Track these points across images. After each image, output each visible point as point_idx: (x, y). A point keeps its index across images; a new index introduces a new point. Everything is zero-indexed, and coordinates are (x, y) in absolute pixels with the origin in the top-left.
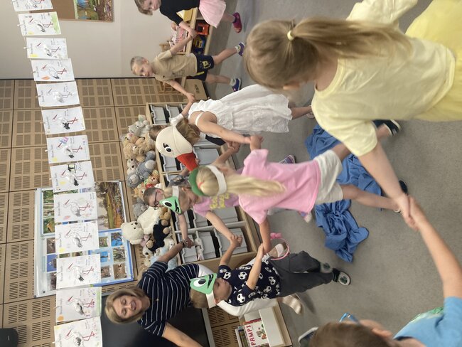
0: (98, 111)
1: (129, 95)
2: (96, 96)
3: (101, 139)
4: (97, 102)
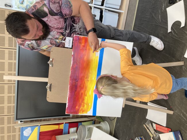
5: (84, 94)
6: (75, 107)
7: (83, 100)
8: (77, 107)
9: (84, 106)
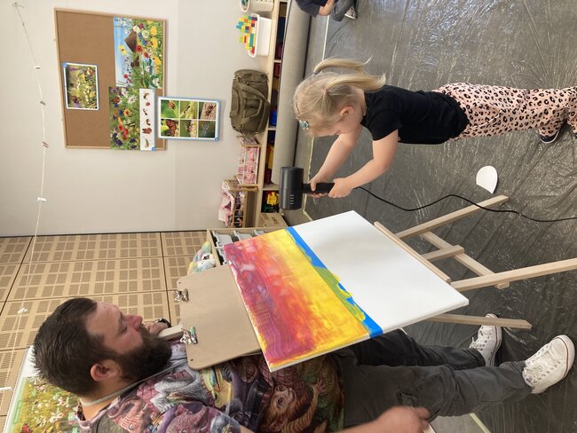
1: (184, 246)
3: (140, 289)
4: (139, 254)
5: (301, 304)
6: (293, 337)
7: (308, 314)
8: (299, 336)
9: (321, 325)
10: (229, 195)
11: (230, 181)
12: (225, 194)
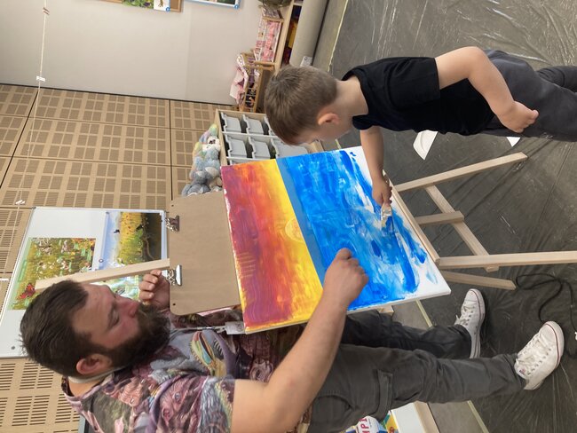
0: (146, 131)
1: (193, 119)
2: (147, 115)
3: (145, 161)
4: (147, 122)
5: (287, 260)
10: (243, 70)
11: (246, 55)
12: (240, 69)
